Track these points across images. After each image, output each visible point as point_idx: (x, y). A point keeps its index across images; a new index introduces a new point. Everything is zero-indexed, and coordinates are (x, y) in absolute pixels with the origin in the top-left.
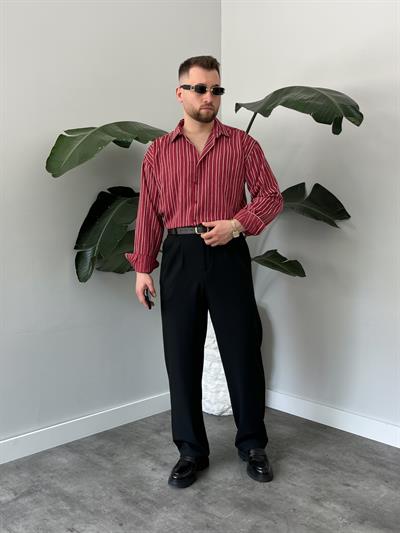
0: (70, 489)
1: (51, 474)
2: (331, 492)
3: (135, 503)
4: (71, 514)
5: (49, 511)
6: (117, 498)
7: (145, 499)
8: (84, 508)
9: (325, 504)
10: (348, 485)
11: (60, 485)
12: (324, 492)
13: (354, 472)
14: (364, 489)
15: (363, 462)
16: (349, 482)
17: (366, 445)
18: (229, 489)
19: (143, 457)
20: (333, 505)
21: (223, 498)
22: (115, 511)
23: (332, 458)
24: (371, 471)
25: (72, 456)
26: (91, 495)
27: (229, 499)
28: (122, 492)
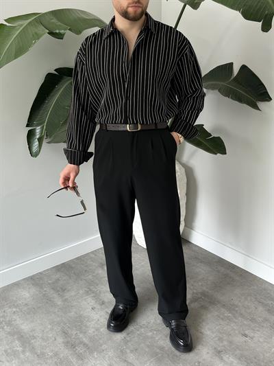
0: (25, 327)
1: (14, 310)
2: (231, 342)
3: (73, 346)
4: (22, 356)
5: (6, 351)
6: (60, 340)
7: (81, 342)
8: (33, 350)
9: (224, 358)
10: (246, 336)
11: (19, 321)
12: (225, 343)
13: (253, 320)
14: (259, 341)
15: (261, 308)
16: (247, 332)
17: (265, 289)
18: (150, 334)
19: (87, 293)
20: (231, 359)
21: (143, 345)
22: (56, 354)
23: (236, 303)
24: (266, 320)
25: (33, 290)
26: (40, 335)
27: (148, 346)
28: (65, 333)
